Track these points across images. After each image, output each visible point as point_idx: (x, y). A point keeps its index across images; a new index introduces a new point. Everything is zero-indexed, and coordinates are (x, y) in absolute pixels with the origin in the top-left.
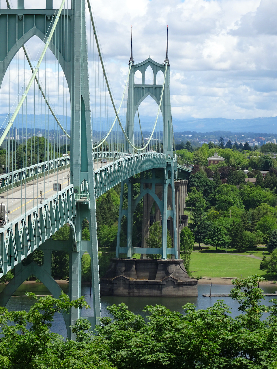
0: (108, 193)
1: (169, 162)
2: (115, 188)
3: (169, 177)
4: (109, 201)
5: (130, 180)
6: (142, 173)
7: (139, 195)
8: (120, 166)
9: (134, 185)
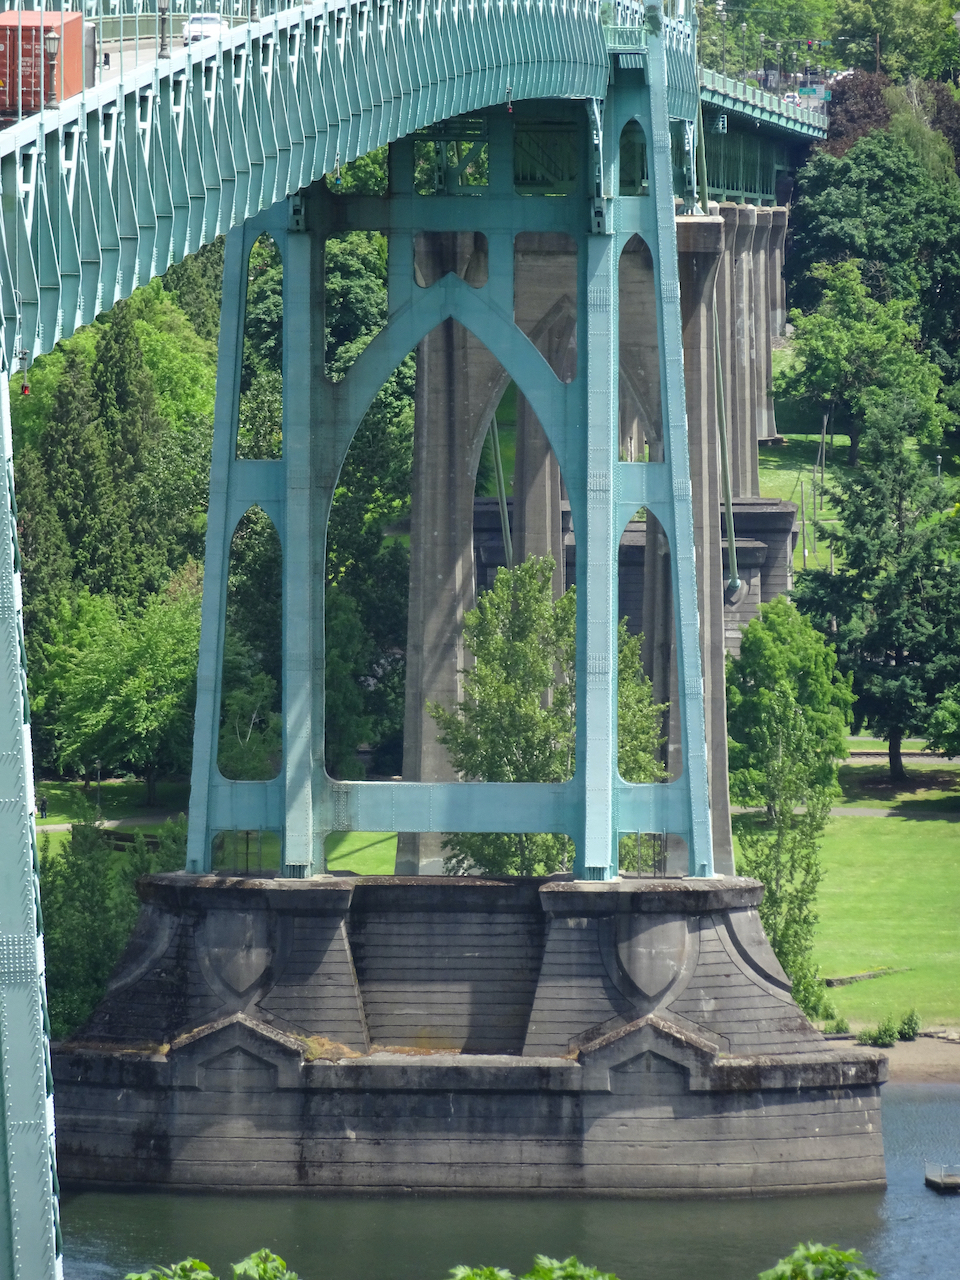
0: (117, 324)
1: (630, 47)
2: (176, 279)
3: (633, 180)
4: (121, 385)
5: (296, 212)
6: (402, 152)
7: (376, 330)
8: (209, 94)
9: (334, 246)
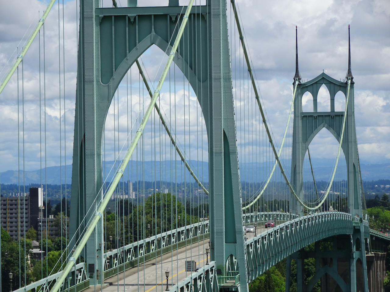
0: (268, 274)
1: (357, 225)
2: (278, 266)
3: (358, 249)
4: (269, 285)
5: (299, 255)
6: (317, 244)
7: (313, 275)
8: (283, 233)
9: (306, 261)
